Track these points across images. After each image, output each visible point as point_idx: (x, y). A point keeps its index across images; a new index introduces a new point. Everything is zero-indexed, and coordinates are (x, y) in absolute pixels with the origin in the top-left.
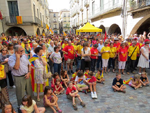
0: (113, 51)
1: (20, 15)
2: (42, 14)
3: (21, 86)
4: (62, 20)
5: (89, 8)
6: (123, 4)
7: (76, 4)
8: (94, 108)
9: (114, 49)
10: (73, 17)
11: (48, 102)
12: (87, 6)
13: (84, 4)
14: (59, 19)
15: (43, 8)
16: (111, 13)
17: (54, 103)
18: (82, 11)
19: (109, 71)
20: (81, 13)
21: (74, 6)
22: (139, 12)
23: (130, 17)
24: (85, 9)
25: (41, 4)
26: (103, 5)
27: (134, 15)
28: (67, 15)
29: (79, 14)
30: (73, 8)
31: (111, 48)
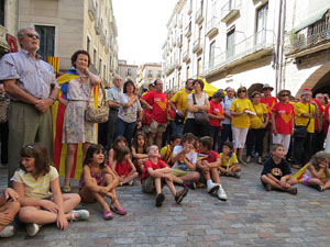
0: (260, 111)
1: (56, 55)
2: (103, 63)
3: (24, 132)
4: (143, 82)
5: (202, 56)
6: (276, 42)
7: (176, 50)
8: (216, 213)
9: (262, 108)
10: (168, 75)
11: (92, 182)
12: (199, 51)
13: (191, 48)
14: (138, 80)
15: (107, 51)
16: (249, 61)
17: (108, 188)
18: (188, 62)
19: (248, 160)
20: (184, 66)
21: (171, 55)
22: (312, 55)
23: (291, 68)
24: (194, 57)
25: (103, 42)
26: (234, 46)
27: (302, 62)
28: (155, 73)
29: (180, 69)
30: (169, 58)
31: (255, 104)
